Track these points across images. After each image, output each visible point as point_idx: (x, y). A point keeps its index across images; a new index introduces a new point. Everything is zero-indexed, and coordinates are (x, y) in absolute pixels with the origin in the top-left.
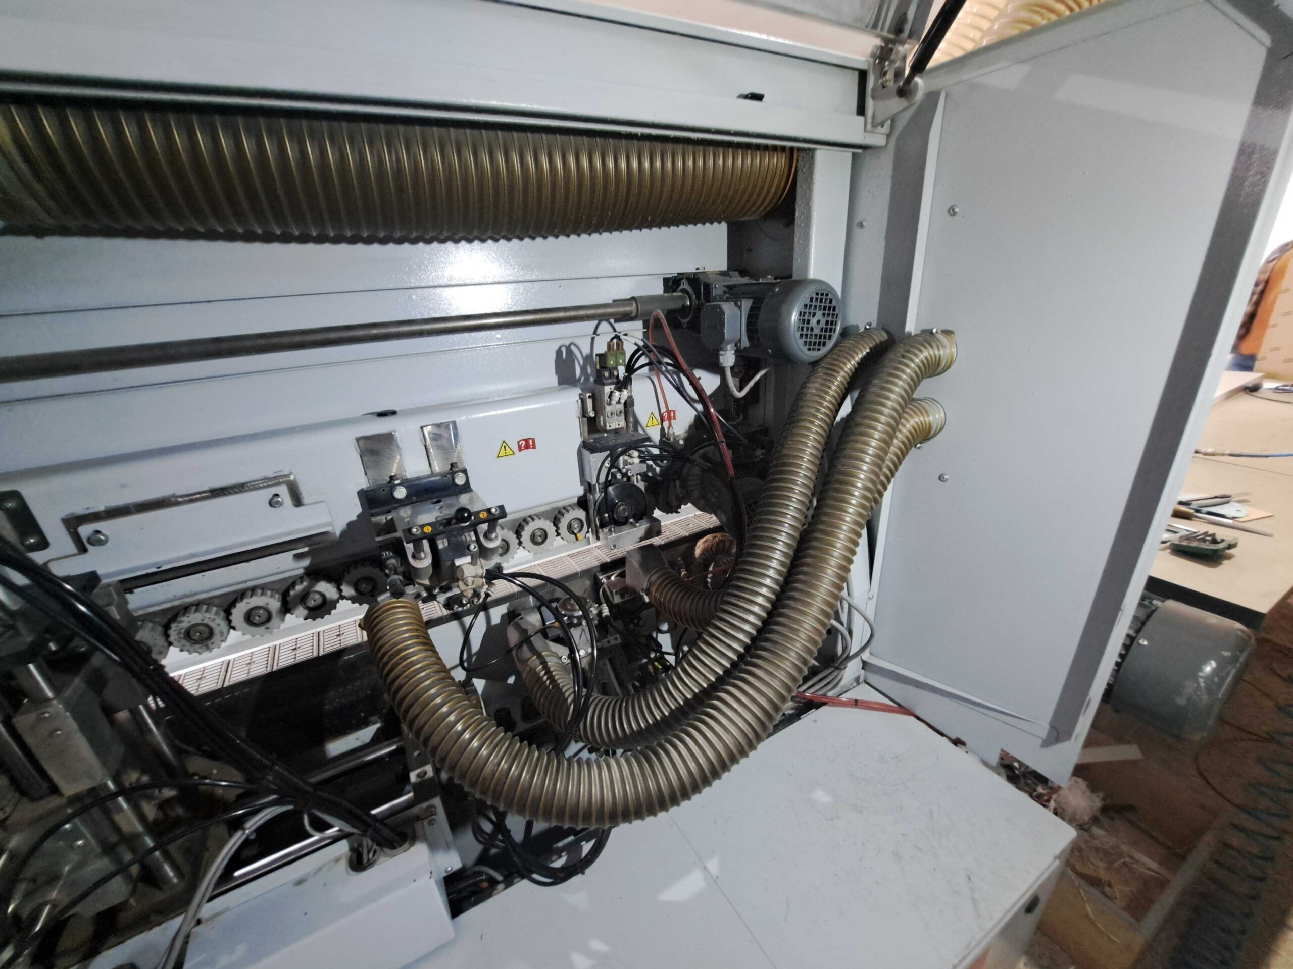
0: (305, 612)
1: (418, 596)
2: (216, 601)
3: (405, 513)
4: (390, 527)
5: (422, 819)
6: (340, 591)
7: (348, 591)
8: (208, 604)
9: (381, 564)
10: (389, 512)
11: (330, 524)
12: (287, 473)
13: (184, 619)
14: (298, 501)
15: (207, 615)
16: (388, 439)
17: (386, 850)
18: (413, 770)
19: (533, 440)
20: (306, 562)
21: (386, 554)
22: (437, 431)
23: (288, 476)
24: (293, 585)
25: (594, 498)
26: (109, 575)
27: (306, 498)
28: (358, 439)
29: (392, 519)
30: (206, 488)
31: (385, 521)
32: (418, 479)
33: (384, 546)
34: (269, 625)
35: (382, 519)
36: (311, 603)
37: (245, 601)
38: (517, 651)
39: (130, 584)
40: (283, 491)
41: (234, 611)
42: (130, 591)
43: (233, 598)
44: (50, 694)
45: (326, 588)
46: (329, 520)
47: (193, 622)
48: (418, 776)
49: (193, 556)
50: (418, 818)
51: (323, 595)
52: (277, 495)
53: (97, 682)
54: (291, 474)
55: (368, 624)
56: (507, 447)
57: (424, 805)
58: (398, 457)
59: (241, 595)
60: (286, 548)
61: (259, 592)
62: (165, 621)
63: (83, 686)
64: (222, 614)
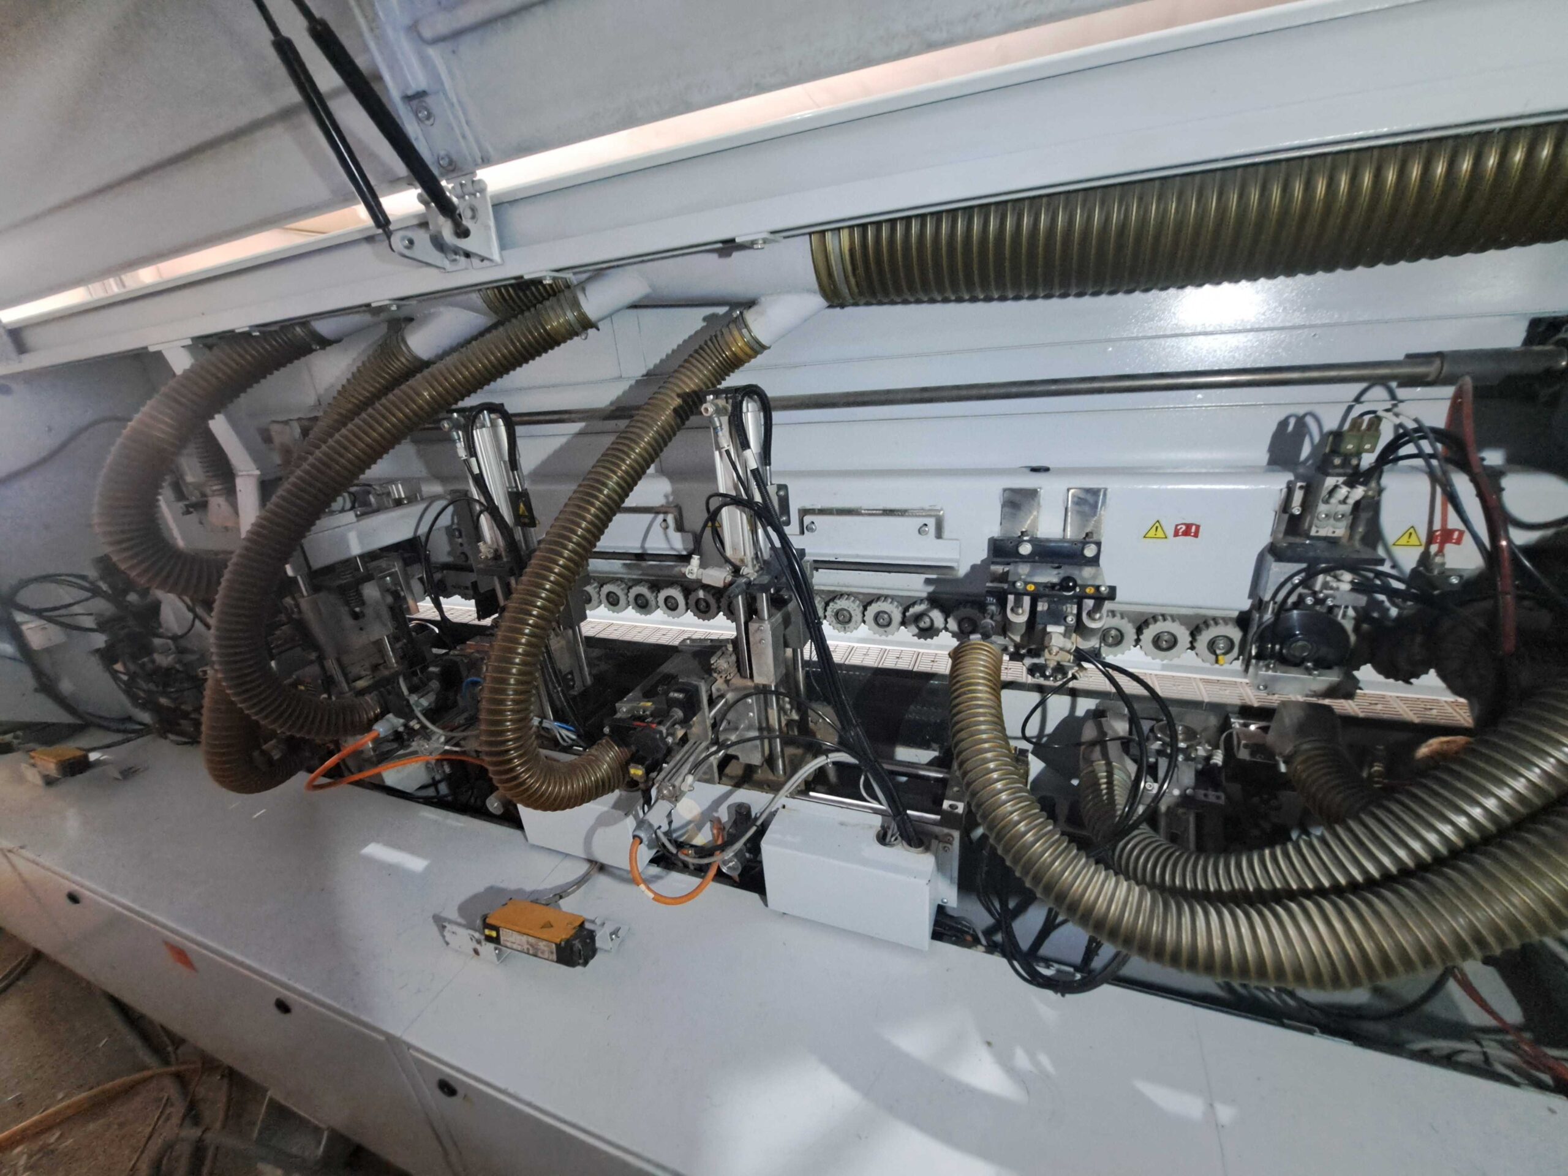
0: (916, 631)
1: (1005, 649)
2: (861, 597)
3: (1024, 569)
4: (1003, 577)
5: (940, 842)
6: (946, 622)
7: (953, 625)
8: (855, 597)
9: (982, 607)
10: (1008, 564)
11: (957, 561)
12: (939, 508)
13: (838, 601)
14: (939, 535)
15: (852, 605)
16: (1031, 494)
17: (904, 843)
18: (948, 799)
19: (1198, 527)
20: (931, 589)
21: (990, 599)
22: (1082, 495)
23: (939, 511)
24: (914, 604)
25: (1261, 618)
26: (810, 554)
27: (946, 533)
28: (1005, 490)
29: (1008, 572)
30: (881, 507)
31: (1001, 571)
32: (1048, 540)
33: (991, 592)
34: (887, 629)
35: (999, 569)
36: (922, 625)
37: (879, 603)
38: (1085, 749)
39: (819, 564)
40: (931, 522)
41: (869, 608)
42: (817, 569)
43: (872, 598)
44: (766, 617)
45: (937, 616)
46: (958, 557)
47: (842, 607)
48: (951, 806)
49: (857, 556)
50: (936, 837)
51: (932, 621)
52: (926, 525)
53: (787, 621)
54: (942, 510)
55: (956, 655)
56: (1159, 529)
57: (946, 830)
58: (1035, 513)
59: (878, 598)
60: (920, 571)
61: (890, 600)
62: (827, 599)
63: (780, 620)
64: (861, 608)
